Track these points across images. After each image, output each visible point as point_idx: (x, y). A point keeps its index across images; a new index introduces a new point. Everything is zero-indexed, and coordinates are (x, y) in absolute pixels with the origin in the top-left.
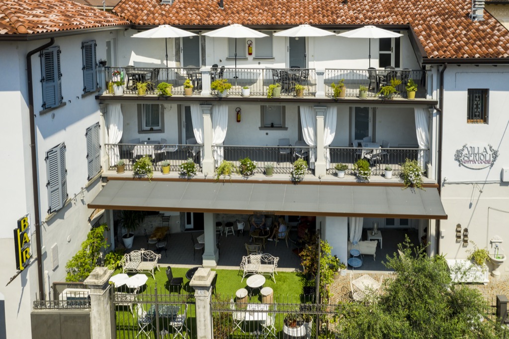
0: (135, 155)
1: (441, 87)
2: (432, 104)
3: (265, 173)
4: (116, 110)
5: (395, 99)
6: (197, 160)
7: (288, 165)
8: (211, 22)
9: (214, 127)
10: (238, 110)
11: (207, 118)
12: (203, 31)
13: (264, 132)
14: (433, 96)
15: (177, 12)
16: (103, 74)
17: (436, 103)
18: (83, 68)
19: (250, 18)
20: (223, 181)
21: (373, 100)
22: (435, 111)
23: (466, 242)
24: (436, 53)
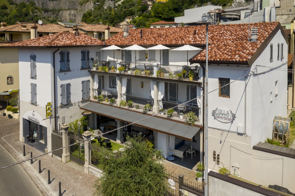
1: (204, 76)
2: (200, 84)
5: (184, 80)
6: (116, 98)
10: (142, 82)
14: (201, 80)
18: (82, 60)
20: (122, 108)
23: (218, 162)
24: (199, 58)
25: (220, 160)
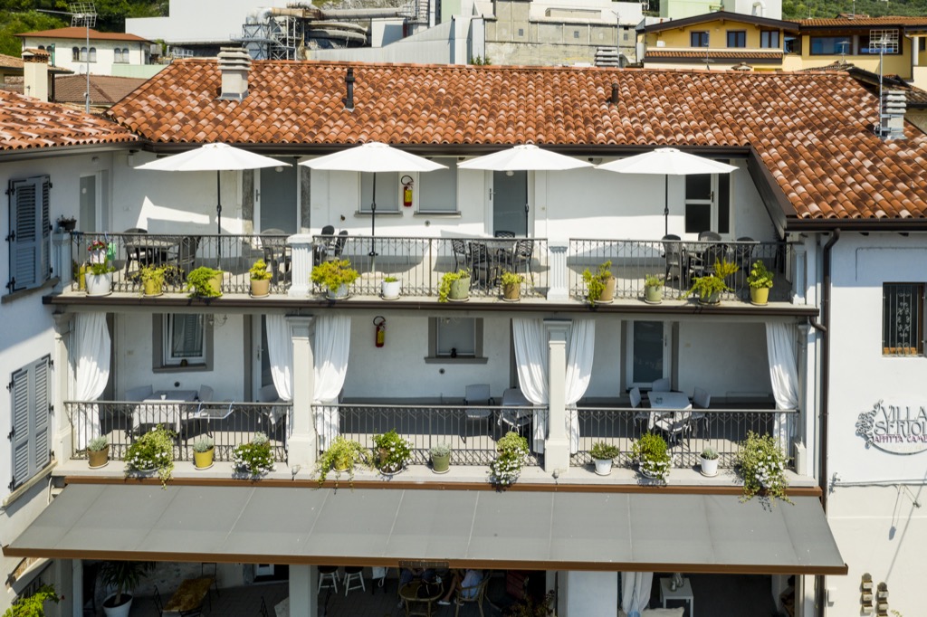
0: (136, 424)
1: (825, 278)
2: (805, 317)
3: (430, 464)
4: (94, 328)
5: (724, 304)
6: (279, 432)
7: (485, 442)
8: (321, 138)
9: (316, 362)
10: (377, 322)
11: (301, 345)
12: (304, 156)
13: (435, 368)
14: (807, 299)
15: (250, 117)
16: (65, 249)
17: (813, 313)
18: (10, 238)
19: (409, 130)
20: (334, 485)
21: (676, 308)
22: (812, 330)
23: (883, 612)
24: (814, 207)
25: (891, 605)
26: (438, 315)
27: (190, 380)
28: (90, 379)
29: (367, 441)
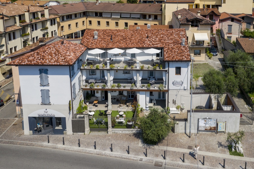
0: (89, 82)
1: (169, 67)
2: (166, 71)
3: (124, 87)
4: (84, 72)
5: (157, 69)
6: (106, 83)
7: (130, 85)
8: (109, 47)
9: (110, 76)
10: (117, 71)
11: (109, 74)
12: (108, 50)
13: (124, 75)
15: (99, 43)
16: (81, 63)
17: (167, 70)
19: (120, 45)
20: (113, 89)
22: (167, 72)
23: (175, 104)
24: (167, 59)
25: (176, 103)
26: (124, 70)
27: (94, 76)
28: (84, 78)
29: (116, 84)
